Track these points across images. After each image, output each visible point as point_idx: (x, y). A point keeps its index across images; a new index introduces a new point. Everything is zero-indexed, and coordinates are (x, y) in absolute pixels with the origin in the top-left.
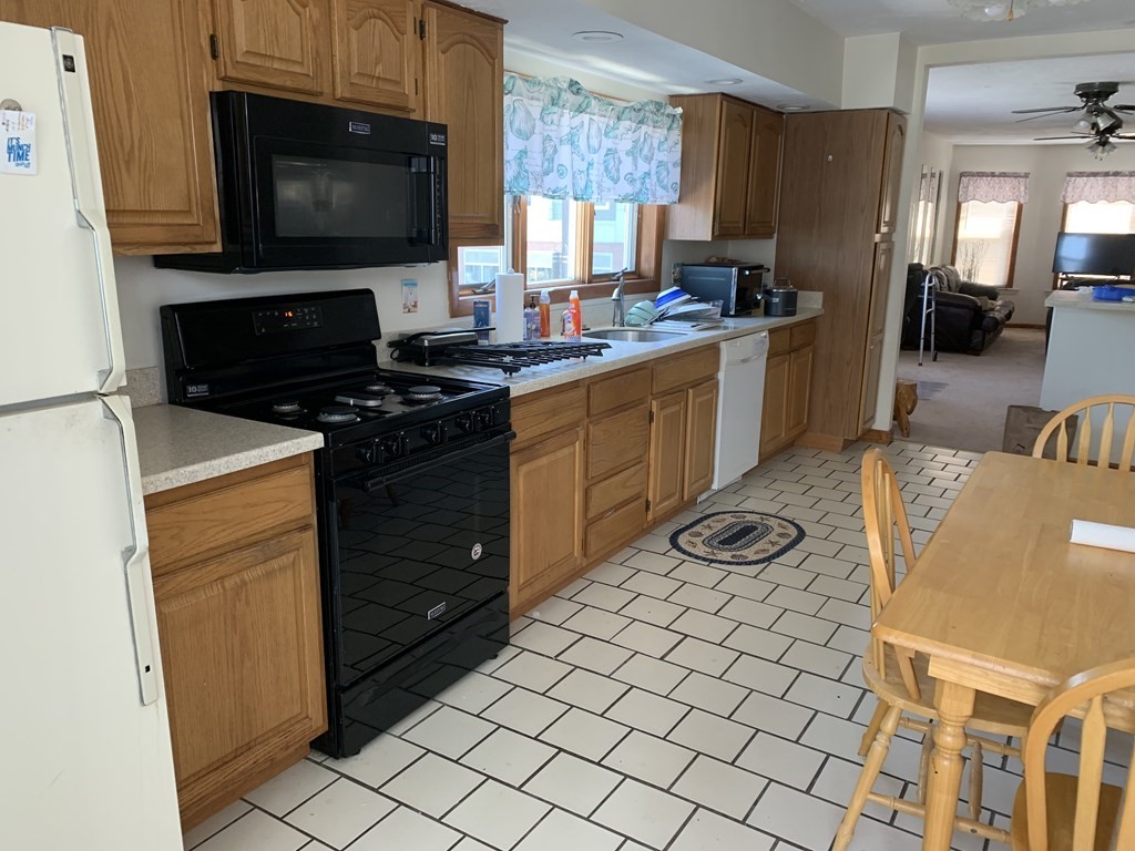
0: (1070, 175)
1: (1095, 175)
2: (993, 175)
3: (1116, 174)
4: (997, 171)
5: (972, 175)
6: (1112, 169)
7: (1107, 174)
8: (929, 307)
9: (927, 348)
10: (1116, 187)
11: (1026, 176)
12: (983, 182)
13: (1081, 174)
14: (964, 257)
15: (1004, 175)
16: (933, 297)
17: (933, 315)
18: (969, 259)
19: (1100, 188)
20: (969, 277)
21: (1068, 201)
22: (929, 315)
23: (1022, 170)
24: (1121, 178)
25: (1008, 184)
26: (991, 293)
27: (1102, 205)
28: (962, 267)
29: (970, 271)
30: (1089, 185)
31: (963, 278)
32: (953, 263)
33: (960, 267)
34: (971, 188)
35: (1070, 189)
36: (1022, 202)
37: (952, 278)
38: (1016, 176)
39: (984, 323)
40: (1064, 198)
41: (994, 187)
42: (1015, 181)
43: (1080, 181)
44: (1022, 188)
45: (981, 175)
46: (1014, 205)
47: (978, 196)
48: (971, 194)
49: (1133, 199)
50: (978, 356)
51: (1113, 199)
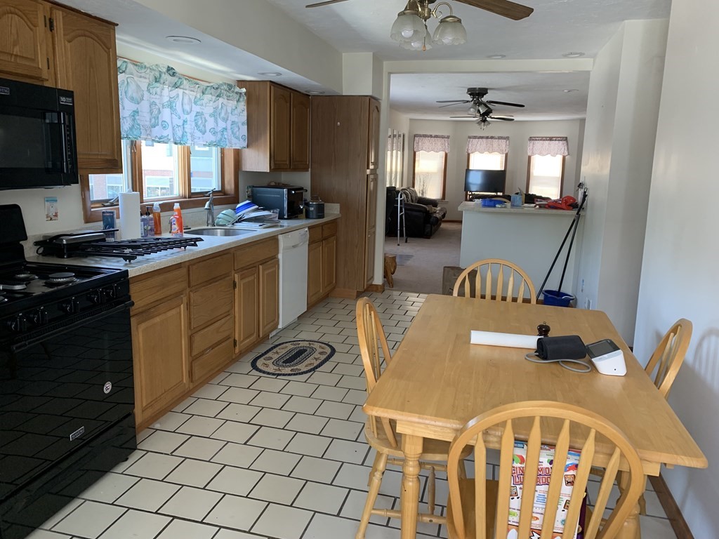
0: (470, 137)
1: (482, 138)
2: (431, 136)
3: (492, 138)
4: (433, 134)
5: (420, 136)
6: (490, 135)
7: (487, 138)
8: (401, 211)
9: (402, 235)
10: (492, 145)
11: (448, 137)
12: (426, 140)
13: (475, 137)
14: (419, 182)
15: (436, 136)
16: (403, 206)
17: (404, 217)
18: (422, 184)
19: (484, 145)
20: (423, 194)
21: (469, 152)
22: (401, 216)
23: (446, 134)
24: (494, 140)
25: (439, 142)
26: (434, 203)
27: (486, 154)
29: (423, 191)
30: (479, 143)
31: (419, 195)
32: (413, 187)
33: (417, 188)
34: (420, 144)
35: (470, 145)
36: (447, 152)
37: (413, 195)
38: (443, 137)
39: (431, 220)
40: (468, 150)
41: (432, 143)
42: (443, 140)
43: (475, 141)
44: (447, 144)
45: (425, 136)
46: (442, 154)
47: (424, 148)
48: (420, 147)
49: (501, 152)
50: (429, 238)
51: (491, 151)
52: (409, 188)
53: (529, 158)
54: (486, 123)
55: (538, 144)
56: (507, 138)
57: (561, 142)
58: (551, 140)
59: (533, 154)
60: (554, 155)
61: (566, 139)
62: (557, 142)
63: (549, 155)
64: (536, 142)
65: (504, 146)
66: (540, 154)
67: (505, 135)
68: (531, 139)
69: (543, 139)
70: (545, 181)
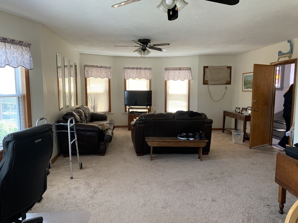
0: (125, 68)
1: (133, 68)
2: (97, 67)
3: (140, 68)
4: (99, 65)
5: (89, 66)
7: (137, 68)
10: (141, 73)
11: (110, 68)
12: (94, 69)
13: (129, 68)
14: (91, 101)
15: (101, 67)
16: (75, 131)
17: (76, 143)
18: (93, 102)
19: (136, 73)
21: (126, 78)
23: (108, 66)
24: (142, 70)
25: (104, 71)
27: (137, 80)
28: (91, 105)
29: (94, 106)
30: (132, 72)
31: (92, 111)
32: (87, 105)
33: (90, 106)
34: (89, 72)
35: (126, 74)
36: (110, 78)
37: (86, 112)
38: (106, 68)
39: (105, 138)
40: (124, 77)
41: (98, 72)
42: (106, 70)
43: (129, 71)
44: (109, 73)
45: (93, 66)
46: (106, 80)
47: (93, 75)
48: (90, 74)
49: (146, 78)
50: (104, 155)
51: (140, 78)
52: (82, 106)
53: (166, 82)
54: (146, 51)
55: (172, 73)
56: (150, 69)
57: (187, 71)
58: (180, 70)
59: (169, 79)
60: (183, 80)
61: (190, 69)
62: (184, 71)
63: (179, 80)
64: (170, 71)
65: (149, 74)
66: (173, 79)
67: (148, 67)
68: (166, 69)
69: (175, 69)
70: (177, 97)
